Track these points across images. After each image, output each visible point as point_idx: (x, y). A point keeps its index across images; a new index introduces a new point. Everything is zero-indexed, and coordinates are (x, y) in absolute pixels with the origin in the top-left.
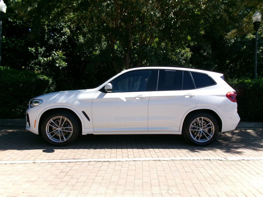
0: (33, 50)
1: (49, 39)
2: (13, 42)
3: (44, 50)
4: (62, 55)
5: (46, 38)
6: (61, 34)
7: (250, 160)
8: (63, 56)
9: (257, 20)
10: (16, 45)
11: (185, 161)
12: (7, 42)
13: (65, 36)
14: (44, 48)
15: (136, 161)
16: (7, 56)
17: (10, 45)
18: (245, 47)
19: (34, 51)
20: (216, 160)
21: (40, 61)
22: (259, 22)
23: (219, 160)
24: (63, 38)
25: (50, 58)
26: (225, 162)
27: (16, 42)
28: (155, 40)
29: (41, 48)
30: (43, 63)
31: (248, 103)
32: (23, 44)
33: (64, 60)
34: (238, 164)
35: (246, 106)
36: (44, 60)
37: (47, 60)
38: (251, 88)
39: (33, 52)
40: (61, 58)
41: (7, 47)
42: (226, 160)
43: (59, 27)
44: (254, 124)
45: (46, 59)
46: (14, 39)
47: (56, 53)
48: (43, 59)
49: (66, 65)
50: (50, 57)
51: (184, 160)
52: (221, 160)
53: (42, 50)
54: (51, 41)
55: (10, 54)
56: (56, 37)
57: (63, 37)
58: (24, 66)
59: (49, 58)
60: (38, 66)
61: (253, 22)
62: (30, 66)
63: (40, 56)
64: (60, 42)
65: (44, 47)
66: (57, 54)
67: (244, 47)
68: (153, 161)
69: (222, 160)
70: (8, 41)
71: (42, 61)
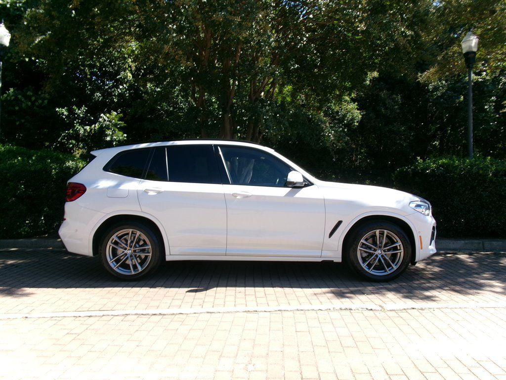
0: (65, 111)
1: (93, 92)
2: (28, 98)
3: (85, 111)
4: (116, 119)
5: (88, 89)
6: (117, 81)
7: (425, 308)
8: (119, 120)
9: (469, 48)
10: (33, 103)
11: (302, 312)
12: (16, 99)
13: (125, 85)
14: (84, 109)
15: (212, 313)
16: (18, 123)
17: (23, 104)
18: (462, 97)
19: (66, 113)
20: (361, 309)
21: (77, 133)
22: (475, 53)
23: (367, 309)
24: (120, 89)
25: (95, 127)
26: (377, 313)
27: (33, 98)
28: (285, 89)
29: (79, 108)
30: (84, 135)
31: (452, 203)
32: (46, 101)
33: (121, 129)
34: (400, 317)
35: (449, 208)
36: (85, 130)
37: (91, 130)
38: (456, 176)
39: (64, 115)
40: (115, 125)
41: (17, 108)
42: (380, 308)
43: (113, 69)
44: (463, 242)
45: (88, 128)
46: (29, 93)
47: (106, 116)
48: (83, 128)
49: (125, 138)
50: (95, 124)
51: (302, 310)
52: (371, 310)
53: (81, 111)
54: (97, 95)
55: (23, 121)
56: (106, 87)
57: (121, 87)
58: (47, 142)
59: (93, 126)
60: (74, 142)
61: (464, 52)
62: (59, 142)
63: (76, 123)
64: (115, 95)
65: (85, 107)
66: (108, 118)
67: (460, 98)
68: (244, 313)
69: (373, 308)
70: (20, 97)
71: (82, 132)
